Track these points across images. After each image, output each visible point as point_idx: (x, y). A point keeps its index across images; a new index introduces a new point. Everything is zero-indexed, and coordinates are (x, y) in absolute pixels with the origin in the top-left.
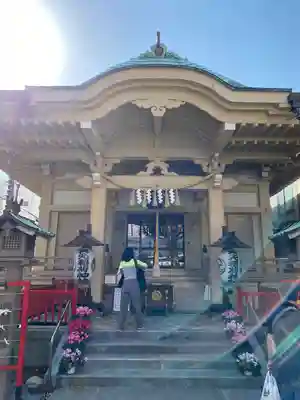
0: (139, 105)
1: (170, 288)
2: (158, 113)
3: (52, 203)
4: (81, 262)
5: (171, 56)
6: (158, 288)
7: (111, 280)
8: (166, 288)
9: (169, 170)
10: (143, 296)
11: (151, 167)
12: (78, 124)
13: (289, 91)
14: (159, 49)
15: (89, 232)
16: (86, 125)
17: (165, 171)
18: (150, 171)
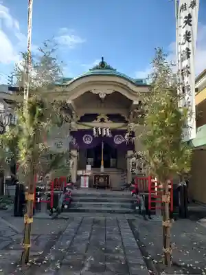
0: (94, 92)
1: (108, 177)
2: (102, 96)
5: (109, 68)
6: (102, 177)
8: (106, 177)
10: (95, 180)
11: (99, 118)
14: (103, 65)
17: (106, 120)
18: (99, 120)
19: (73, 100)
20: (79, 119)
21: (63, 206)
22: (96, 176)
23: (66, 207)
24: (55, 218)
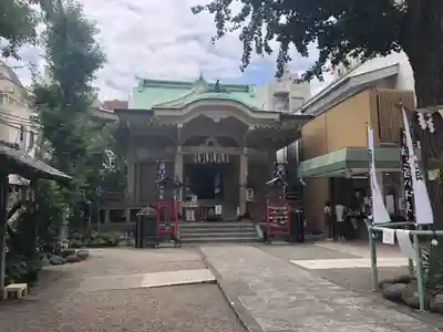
0: (207, 116)
2: (217, 121)
7: (186, 204)
9: (218, 143)
12: (176, 125)
13: (281, 113)
14: (217, 87)
16: (180, 126)
18: (207, 143)
19: (184, 124)
20: (184, 142)
22: (204, 208)
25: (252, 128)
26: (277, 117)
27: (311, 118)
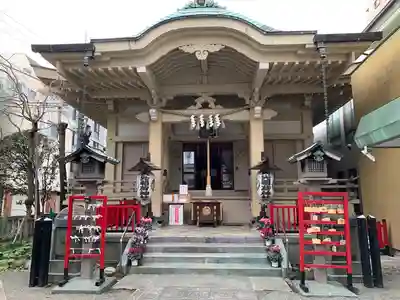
0: (187, 49)
1: (218, 204)
2: (202, 57)
3: (117, 135)
4: (142, 183)
5: (212, 5)
6: (208, 204)
7: (168, 198)
8: (215, 205)
9: (216, 104)
10: (195, 211)
11: (199, 101)
12: (135, 69)
13: (315, 33)
15: (148, 159)
16: (142, 69)
17: (212, 105)
18: (199, 105)
19: (149, 67)
20: (164, 103)
21: (129, 263)
22: (196, 204)
23: (135, 263)
24: (108, 290)
25: (264, 66)
26: (309, 41)
27: (378, 36)
